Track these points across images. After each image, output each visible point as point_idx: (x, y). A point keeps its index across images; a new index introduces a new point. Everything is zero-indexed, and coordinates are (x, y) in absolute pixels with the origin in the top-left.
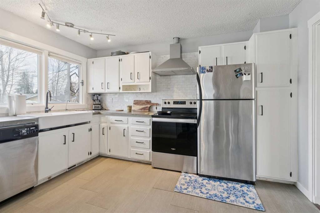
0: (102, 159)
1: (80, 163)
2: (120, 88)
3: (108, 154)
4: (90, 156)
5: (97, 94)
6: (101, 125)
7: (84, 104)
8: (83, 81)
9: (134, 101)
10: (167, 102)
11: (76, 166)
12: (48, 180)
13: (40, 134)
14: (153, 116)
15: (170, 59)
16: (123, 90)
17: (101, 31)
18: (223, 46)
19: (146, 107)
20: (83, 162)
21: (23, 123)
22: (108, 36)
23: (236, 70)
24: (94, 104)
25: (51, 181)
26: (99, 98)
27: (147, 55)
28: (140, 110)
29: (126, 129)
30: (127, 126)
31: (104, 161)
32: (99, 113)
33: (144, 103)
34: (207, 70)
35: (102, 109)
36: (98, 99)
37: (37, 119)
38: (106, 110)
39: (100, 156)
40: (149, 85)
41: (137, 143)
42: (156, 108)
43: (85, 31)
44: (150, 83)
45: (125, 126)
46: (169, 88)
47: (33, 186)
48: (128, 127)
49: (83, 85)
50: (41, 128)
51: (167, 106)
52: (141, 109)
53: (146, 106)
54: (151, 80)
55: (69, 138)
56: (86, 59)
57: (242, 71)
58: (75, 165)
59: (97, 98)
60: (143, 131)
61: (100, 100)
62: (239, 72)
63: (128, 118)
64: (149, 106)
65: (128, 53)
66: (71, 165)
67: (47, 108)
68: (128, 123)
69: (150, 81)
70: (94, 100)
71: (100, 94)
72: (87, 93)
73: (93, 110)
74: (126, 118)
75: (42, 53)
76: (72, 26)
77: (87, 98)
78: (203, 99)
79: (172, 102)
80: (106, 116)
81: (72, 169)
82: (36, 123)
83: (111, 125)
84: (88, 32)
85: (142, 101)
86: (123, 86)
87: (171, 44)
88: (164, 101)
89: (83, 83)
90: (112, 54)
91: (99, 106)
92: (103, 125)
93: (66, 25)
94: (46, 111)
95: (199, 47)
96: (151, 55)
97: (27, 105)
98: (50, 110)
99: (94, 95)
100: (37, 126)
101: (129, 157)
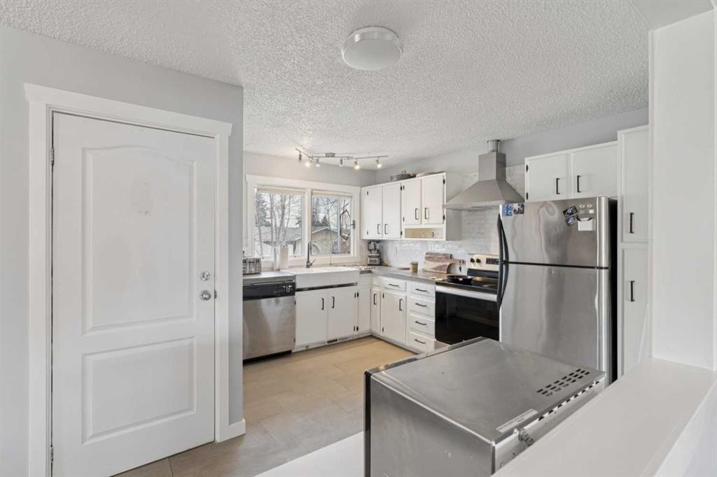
0: (373, 340)
1: (342, 339)
2: (401, 233)
3: (382, 334)
4: (356, 333)
5: (374, 241)
6: (373, 289)
7: (356, 255)
8: (354, 221)
9: (427, 254)
10: (475, 258)
11: (338, 341)
12: (305, 349)
13: (296, 293)
14: (438, 283)
15: (479, 182)
16: (406, 237)
17: (369, 153)
18: (572, 154)
19: (444, 266)
20: (347, 338)
21: (282, 280)
22: (377, 159)
23: (567, 211)
24: (370, 257)
25: (308, 351)
26: (378, 246)
27: (440, 177)
28: (434, 271)
29: (404, 299)
30: (404, 295)
31: (374, 344)
32: (370, 272)
33: (441, 258)
34: (515, 211)
35: (381, 263)
36: (375, 249)
37: (294, 277)
38: (387, 266)
39: (372, 337)
40: (442, 229)
41: (416, 324)
42: (460, 269)
43: (348, 158)
44: (444, 226)
45: (402, 295)
46: (483, 234)
47: (289, 349)
48: (406, 297)
49: (354, 228)
50: (298, 286)
51: (475, 266)
52: (435, 269)
53: (444, 263)
54: (445, 221)
55: (328, 303)
56: (360, 188)
57: (577, 211)
58: (336, 340)
59: (375, 246)
60: (426, 306)
61: (378, 250)
62: (571, 214)
63: (406, 283)
64: (448, 264)
65: (414, 176)
66: (331, 338)
67: (308, 262)
68: (405, 291)
69: (443, 223)
70: (370, 250)
71: (378, 241)
72: (360, 238)
73: (369, 265)
74: (404, 282)
75: (304, 193)
76: (333, 155)
77: (360, 246)
78: (510, 260)
79: (483, 260)
80: (379, 277)
81: (333, 344)
82: (294, 281)
83: (385, 291)
84: (352, 158)
85: (438, 254)
86: (406, 230)
87: (480, 154)
88: (471, 257)
89: (354, 225)
90: (392, 179)
91: (377, 259)
92: (376, 290)
93: (327, 156)
94: (308, 266)
95: (526, 159)
96: (445, 178)
97: (289, 259)
98: (311, 264)
99: (370, 242)
100: (294, 284)
101: (407, 344)
